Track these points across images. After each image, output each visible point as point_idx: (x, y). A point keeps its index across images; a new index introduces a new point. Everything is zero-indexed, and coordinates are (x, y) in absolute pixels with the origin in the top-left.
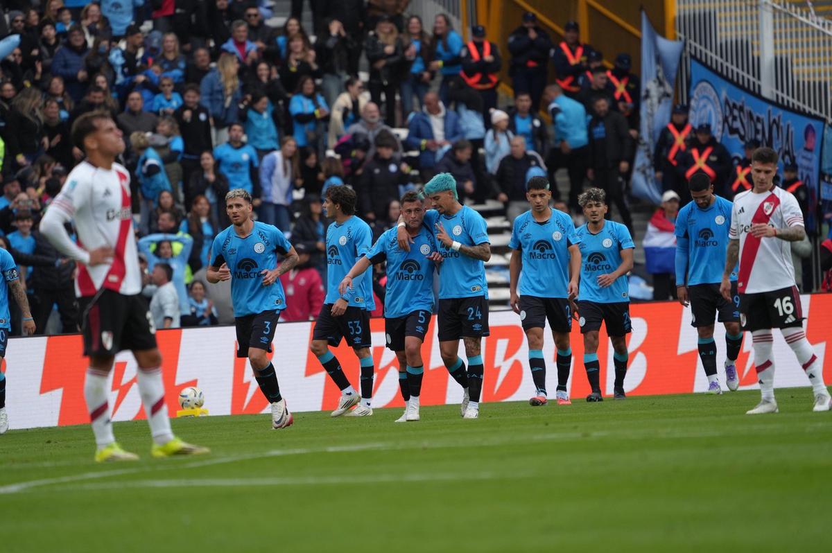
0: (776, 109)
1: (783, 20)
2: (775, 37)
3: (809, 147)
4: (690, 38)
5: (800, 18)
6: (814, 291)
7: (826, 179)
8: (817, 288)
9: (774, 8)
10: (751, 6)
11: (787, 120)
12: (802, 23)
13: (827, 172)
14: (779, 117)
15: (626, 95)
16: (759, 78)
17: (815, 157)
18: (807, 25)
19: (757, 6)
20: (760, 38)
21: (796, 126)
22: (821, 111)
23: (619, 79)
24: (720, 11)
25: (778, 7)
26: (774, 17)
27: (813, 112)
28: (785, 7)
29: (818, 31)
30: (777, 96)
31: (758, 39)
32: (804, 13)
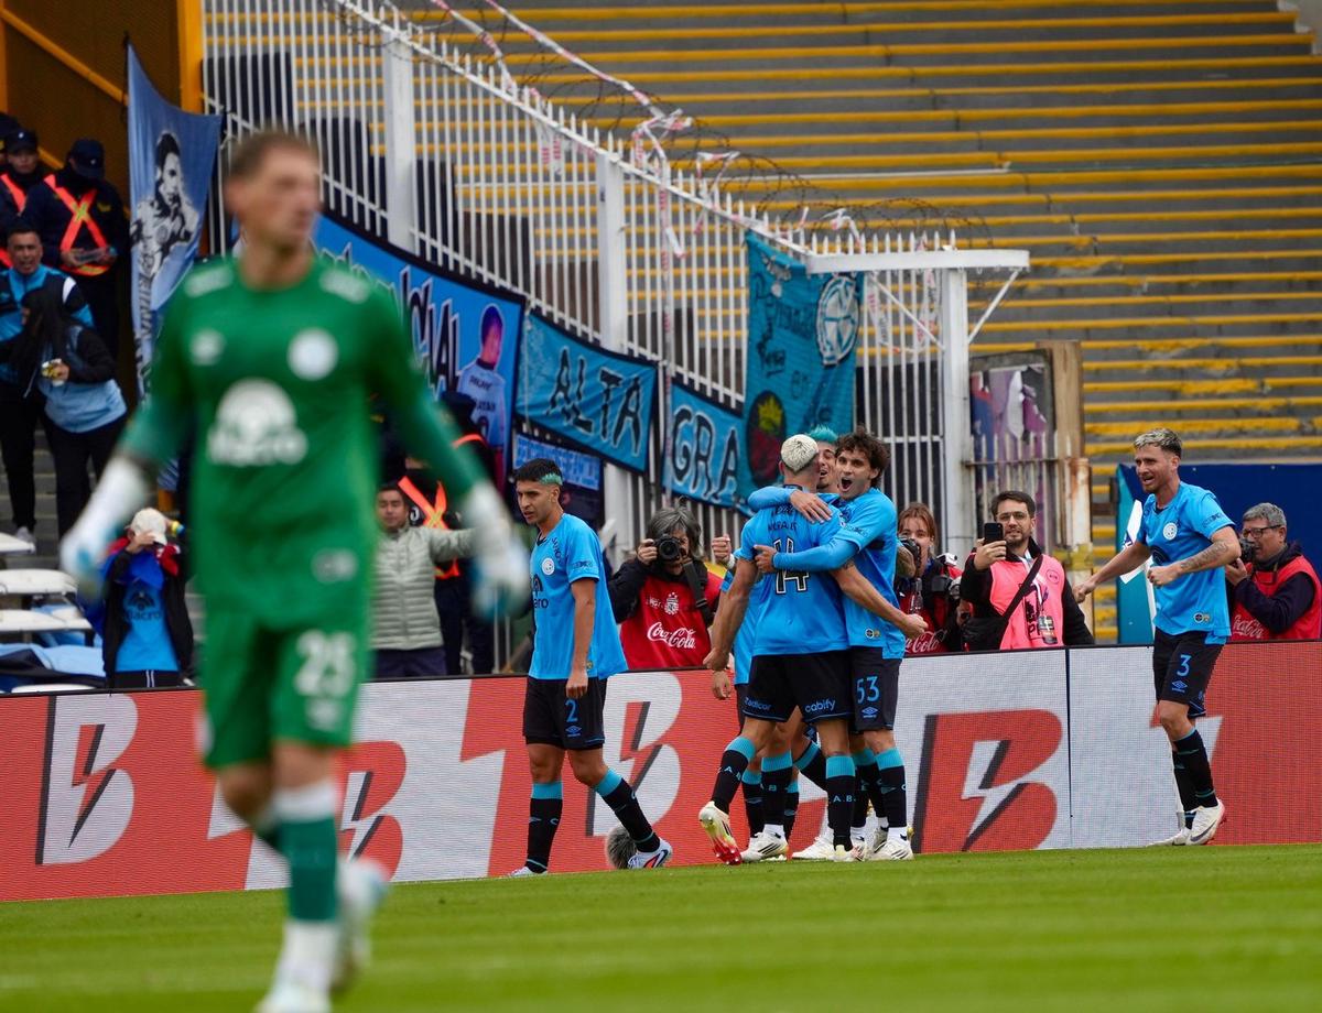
0: (419, 273)
1: (434, 80)
2: (418, 117)
3: (486, 359)
4: (234, 110)
5: (472, 78)
6: (496, 671)
7: (525, 428)
8: (502, 664)
9: (416, 53)
10: (367, 46)
11: (444, 299)
12: (475, 87)
13: (527, 413)
14: (427, 289)
15: (93, 227)
16: (384, 206)
17: (502, 382)
18: (487, 94)
19: (378, 47)
20: (386, 117)
21: (465, 310)
22: (515, 282)
23: (77, 195)
24: (299, 54)
25: (425, 51)
26: (416, 73)
27: (498, 282)
28: (439, 52)
29: (510, 107)
30: (423, 243)
31: (381, 119)
32: (480, 67)
